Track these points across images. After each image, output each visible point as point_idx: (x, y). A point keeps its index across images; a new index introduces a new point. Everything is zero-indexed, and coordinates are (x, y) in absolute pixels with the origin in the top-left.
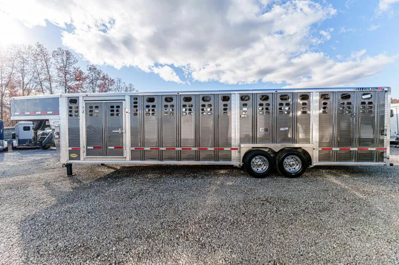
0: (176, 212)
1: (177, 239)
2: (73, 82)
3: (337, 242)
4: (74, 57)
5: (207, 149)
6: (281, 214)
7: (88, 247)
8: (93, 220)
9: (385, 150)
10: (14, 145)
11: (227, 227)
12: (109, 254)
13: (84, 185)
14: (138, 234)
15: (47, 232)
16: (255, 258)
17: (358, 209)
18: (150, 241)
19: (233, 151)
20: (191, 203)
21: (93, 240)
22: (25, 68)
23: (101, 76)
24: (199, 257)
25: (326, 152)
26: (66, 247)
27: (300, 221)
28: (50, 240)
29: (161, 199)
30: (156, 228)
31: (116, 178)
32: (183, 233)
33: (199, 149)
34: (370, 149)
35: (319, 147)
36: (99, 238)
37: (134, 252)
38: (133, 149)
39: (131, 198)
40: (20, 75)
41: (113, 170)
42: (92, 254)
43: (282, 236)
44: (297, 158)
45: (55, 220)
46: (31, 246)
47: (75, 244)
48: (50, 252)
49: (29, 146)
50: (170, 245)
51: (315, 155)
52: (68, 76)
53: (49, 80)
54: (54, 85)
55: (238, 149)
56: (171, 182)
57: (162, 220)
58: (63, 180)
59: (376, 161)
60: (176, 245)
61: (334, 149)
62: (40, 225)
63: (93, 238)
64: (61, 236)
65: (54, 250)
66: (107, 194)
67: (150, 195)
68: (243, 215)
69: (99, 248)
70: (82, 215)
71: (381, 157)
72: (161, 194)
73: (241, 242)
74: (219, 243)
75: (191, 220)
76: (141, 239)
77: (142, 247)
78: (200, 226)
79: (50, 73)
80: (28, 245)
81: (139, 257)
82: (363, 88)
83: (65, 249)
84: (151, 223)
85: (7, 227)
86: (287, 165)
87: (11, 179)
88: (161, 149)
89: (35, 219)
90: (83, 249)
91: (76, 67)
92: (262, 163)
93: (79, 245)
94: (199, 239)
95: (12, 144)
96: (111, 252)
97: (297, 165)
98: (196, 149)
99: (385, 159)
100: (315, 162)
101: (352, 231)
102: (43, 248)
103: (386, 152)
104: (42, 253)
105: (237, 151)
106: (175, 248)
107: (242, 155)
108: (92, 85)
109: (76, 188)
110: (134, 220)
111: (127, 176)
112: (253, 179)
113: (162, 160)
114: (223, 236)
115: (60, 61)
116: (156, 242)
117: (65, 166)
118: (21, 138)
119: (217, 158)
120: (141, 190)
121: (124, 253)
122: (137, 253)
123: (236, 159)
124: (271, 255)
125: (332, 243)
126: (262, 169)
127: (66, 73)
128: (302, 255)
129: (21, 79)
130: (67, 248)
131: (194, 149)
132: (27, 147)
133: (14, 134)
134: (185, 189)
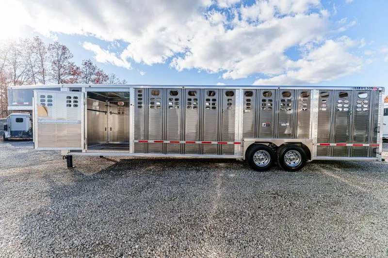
0: (190, 206)
1: (201, 234)
2: (66, 76)
3: (363, 236)
4: (70, 52)
5: (211, 143)
6: (296, 208)
7: (107, 245)
8: (106, 214)
9: (378, 147)
10: (6, 137)
11: (248, 222)
12: (133, 252)
13: (87, 177)
14: (158, 230)
15: (58, 228)
16: (289, 255)
17: (367, 202)
18: (173, 237)
19: (236, 146)
20: (203, 196)
21: (111, 237)
22: (17, 60)
23: (96, 71)
24: (231, 255)
25: (324, 147)
26: (83, 244)
27: (318, 215)
28: (64, 237)
29: (171, 192)
30: (175, 222)
31: (118, 170)
32: (205, 228)
33: (203, 143)
34: (364, 145)
35: (318, 143)
36: (117, 235)
37: (159, 250)
38: (137, 141)
39: (140, 192)
40: (12, 66)
41: (114, 163)
42: (115, 253)
43: (307, 230)
44: (297, 152)
45: (64, 215)
46: (44, 245)
47: (92, 242)
48: (66, 251)
49: (21, 137)
50: (196, 242)
51: (314, 150)
52: (62, 70)
53: (43, 73)
54: (47, 78)
55: (241, 143)
56: (176, 174)
57: (179, 215)
58: (64, 172)
59: (369, 157)
60: (202, 242)
61: (331, 144)
62: (48, 220)
63: (110, 234)
64: (75, 232)
65: (71, 248)
66: (113, 187)
67: (158, 188)
68: (260, 209)
69: (120, 246)
70: (93, 209)
71: (374, 153)
72: (170, 187)
73: (268, 237)
74: (246, 239)
75: (209, 214)
76: (163, 235)
77: (166, 244)
78: (220, 221)
79: (44, 66)
80: (40, 244)
81: (166, 256)
82: (359, 88)
83: (82, 247)
84: (168, 218)
85: (12, 223)
86: (287, 159)
87: (8, 171)
88: (165, 142)
89: (42, 214)
90: (102, 247)
91: (70, 61)
92: (264, 157)
93: (97, 242)
94: (224, 234)
95: (4, 136)
96: (134, 250)
97: (297, 159)
98: (200, 142)
99: (377, 155)
100: (314, 157)
101: (372, 225)
102: (57, 247)
103: (378, 148)
104: (57, 253)
105: (240, 145)
106: (202, 245)
107: (245, 149)
108: (85, 80)
109: (79, 181)
110: (149, 214)
111: (129, 169)
112: (255, 173)
113: (166, 153)
114: (248, 231)
115: (55, 55)
116: (180, 238)
117: (66, 158)
118: (13, 129)
119: (220, 152)
120: (148, 183)
121: (149, 252)
122: (163, 251)
123: (239, 153)
124: (304, 251)
125: (359, 238)
126: (264, 163)
127: (60, 67)
128: (335, 251)
129: (13, 71)
130: (85, 246)
131: (198, 142)
132: (21, 139)
133: (6, 126)
134: (191, 182)
